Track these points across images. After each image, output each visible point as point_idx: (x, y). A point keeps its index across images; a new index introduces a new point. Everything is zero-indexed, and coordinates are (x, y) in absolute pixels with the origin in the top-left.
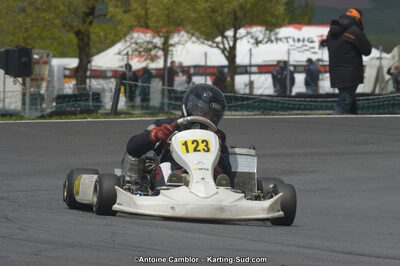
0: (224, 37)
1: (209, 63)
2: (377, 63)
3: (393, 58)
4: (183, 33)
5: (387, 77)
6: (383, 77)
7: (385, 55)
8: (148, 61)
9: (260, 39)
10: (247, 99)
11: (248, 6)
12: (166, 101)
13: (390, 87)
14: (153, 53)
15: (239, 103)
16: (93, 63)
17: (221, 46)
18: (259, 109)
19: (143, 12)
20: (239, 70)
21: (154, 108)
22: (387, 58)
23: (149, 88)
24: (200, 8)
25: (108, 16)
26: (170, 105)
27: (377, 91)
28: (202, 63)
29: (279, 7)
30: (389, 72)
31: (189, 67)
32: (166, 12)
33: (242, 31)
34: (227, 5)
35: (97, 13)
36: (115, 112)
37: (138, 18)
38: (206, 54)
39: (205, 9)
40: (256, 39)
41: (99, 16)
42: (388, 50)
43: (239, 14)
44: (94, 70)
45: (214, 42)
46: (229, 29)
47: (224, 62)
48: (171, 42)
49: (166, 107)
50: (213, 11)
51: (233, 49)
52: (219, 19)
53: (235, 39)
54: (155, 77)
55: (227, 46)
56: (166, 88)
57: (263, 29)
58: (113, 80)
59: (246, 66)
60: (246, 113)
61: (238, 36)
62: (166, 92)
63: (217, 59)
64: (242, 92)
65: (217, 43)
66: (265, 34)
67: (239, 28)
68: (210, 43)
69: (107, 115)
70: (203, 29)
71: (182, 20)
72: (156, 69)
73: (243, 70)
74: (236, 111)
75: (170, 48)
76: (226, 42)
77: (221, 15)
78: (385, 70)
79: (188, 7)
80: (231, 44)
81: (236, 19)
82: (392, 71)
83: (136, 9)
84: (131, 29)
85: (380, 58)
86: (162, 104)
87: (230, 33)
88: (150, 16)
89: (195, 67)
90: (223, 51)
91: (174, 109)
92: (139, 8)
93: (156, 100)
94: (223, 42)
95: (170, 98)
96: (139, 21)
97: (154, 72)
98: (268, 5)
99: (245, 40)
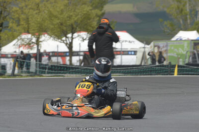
0: (66, 37)
1: (60, 51)
2: (143, 50)
3: (151, 47)
4: (46, 35)
5: (148, 57)
6: (146, 57)
7: (147, 46)
8: (29, 50)
9: (85, 38)
10: (78, 68)
11: (79, 22)
12: (38, 69)
13: (149, 62)
14: (31, 45)
15: (74, 70)
16: (2, 51)
17: (65, 42)
18: (84, 73)
19: (26, 26)
20: (74, 54)
21: (32, 73)
22: (147, 48)
23: (30, 63)
24: (55, 23)
25: (9, 28)
26: (40, 71)
27: (143, 64)
28: (56, 50)
29: (94, 22)
30: (149, 54)
31: (49, 52)
32: (39, 25)
33: (76, 35)
34: (68, 22)
35: (4, 26)
36: (13, 75)
37: (24, 28)
38: (58, 46)
39: (57, 24)
40: (83, 38)
41: (5, 27)
42: (148, 43)
43: (75, 26)
44: (3, 54)
45: (62, 40)
46: (69, 33)
47: (67, 50)
48: (41, 40)
49: (38, 72)
50: (62, 24)
51: (71, 43)
52: (65, 28)
53: (72, 38)
54: (32, 57)
55: (68, 42)
56: (38, 63)
57: (86, 33)
58: (11, 59)
59: (78, 52)
60: (78, 75)
61: (74, 37)
62: (38, 65)
63: (64, 48)
64: (76, 65)
65: (63, 41)
66: (87, 36)
67: (74, 33)
68: (60, 40)
69: (9, 76)
70: (56, 34)
71: (46, 29)
72: (33, 54)
73: (76, 54)
74: (72, 74)
75: (40, 43)
76: (67, 40)
77: (65, 26)
78: (147, 53)
79: (49, 22)
80: (70, 41)
81: (73, 28)
82: (150, 54)
83: (23, 25)
84: (21, 33)
85: (144, 48)
86: (36, 71)
87: (70, 35)
88: (30, 27)
89: (53, 52)
90: (66, 44)
91: (42, 73)
92: (25, 24)
93: (33, 69)
94: (66, 40)
95: (40, 68)
96: (25, 30)
97: (32, 55)
98: (89, 21)
99: (77, 39)
